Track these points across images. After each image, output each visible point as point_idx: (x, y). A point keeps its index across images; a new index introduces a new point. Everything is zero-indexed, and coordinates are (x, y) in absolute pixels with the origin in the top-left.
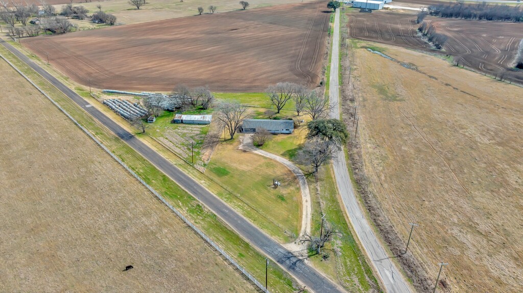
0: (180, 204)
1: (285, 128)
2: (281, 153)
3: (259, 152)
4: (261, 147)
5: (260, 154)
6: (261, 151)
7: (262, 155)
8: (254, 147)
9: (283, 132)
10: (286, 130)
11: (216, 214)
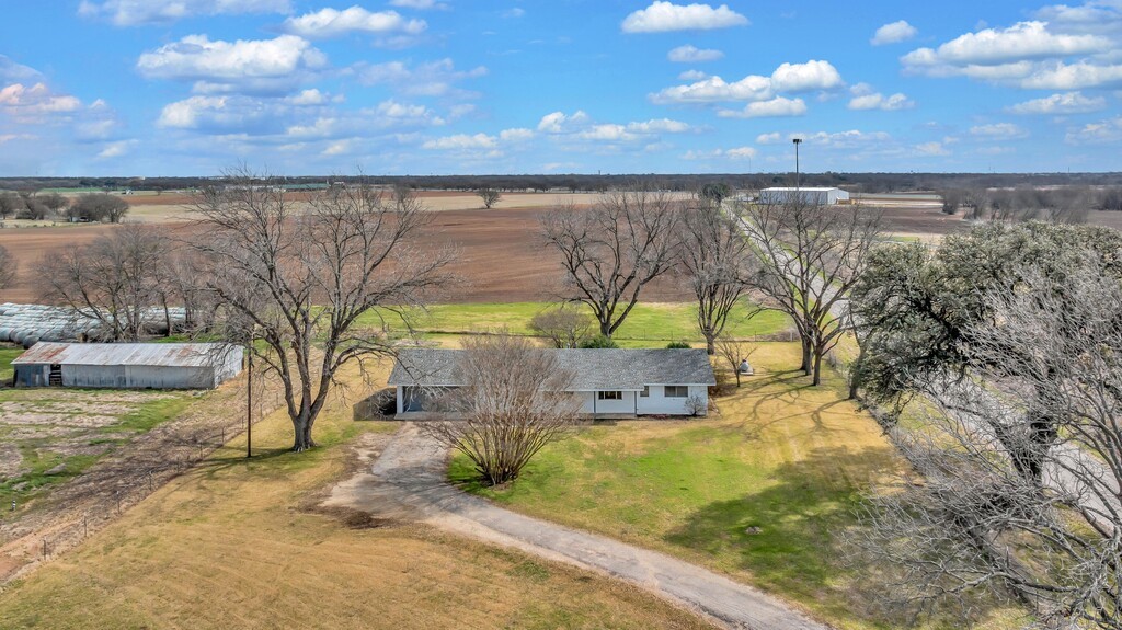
1: (660, 379)
2: (669, 523)
3: (479, 522)
4: (497, 491)
5: (487, 536)
6: (494, 513)
7: (505, 542)
8: (450, 496)
9: (646, 405)
10: (670, 390)
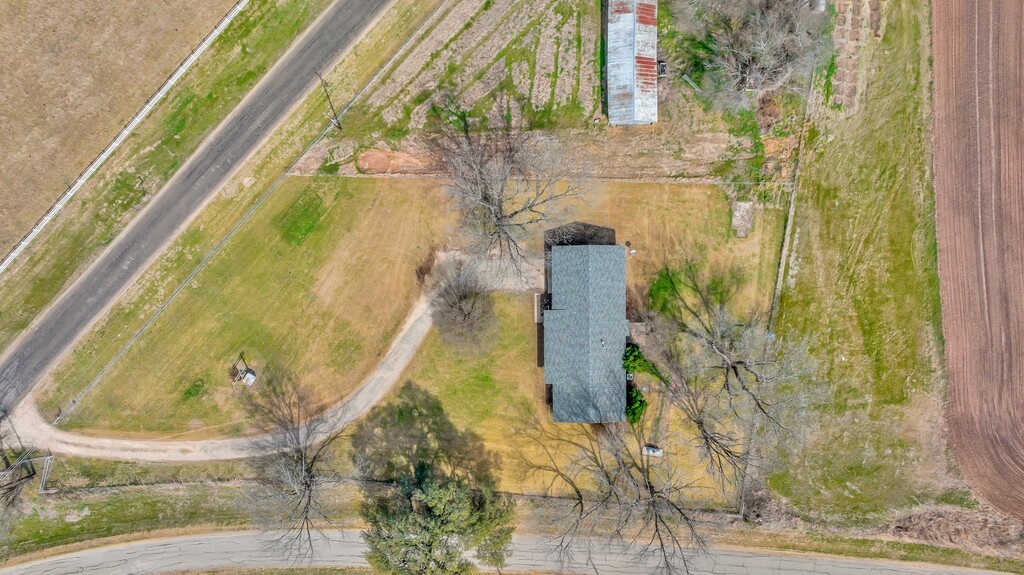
0: (149, 148)
11: (114, 243)
